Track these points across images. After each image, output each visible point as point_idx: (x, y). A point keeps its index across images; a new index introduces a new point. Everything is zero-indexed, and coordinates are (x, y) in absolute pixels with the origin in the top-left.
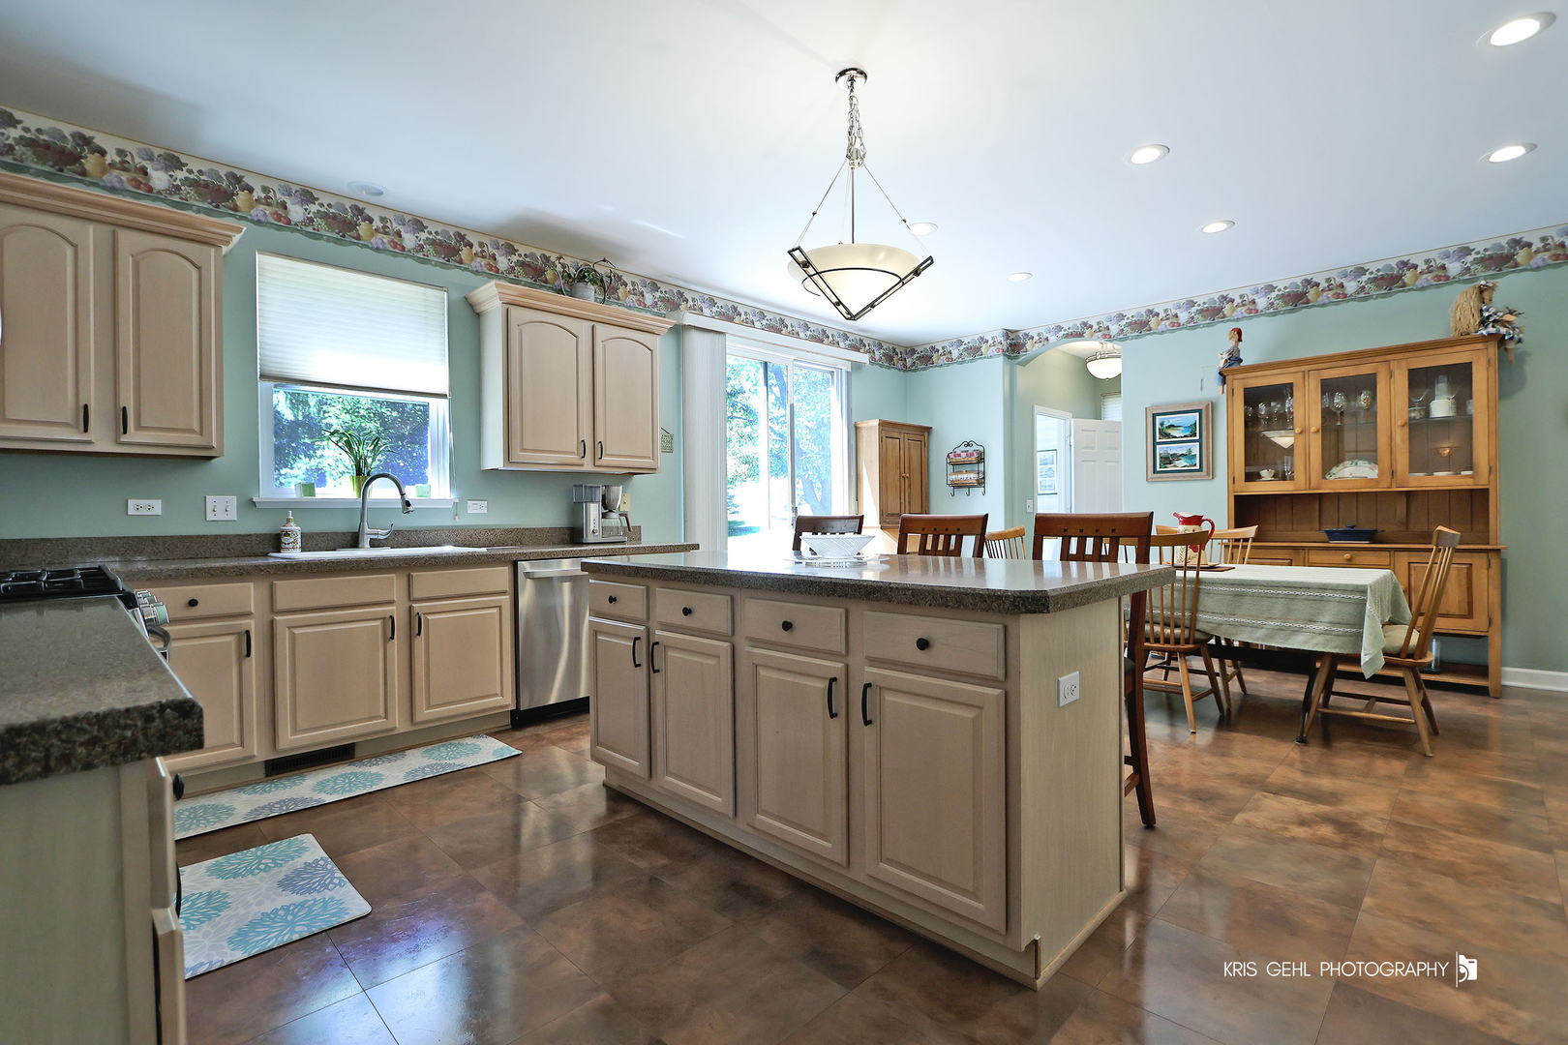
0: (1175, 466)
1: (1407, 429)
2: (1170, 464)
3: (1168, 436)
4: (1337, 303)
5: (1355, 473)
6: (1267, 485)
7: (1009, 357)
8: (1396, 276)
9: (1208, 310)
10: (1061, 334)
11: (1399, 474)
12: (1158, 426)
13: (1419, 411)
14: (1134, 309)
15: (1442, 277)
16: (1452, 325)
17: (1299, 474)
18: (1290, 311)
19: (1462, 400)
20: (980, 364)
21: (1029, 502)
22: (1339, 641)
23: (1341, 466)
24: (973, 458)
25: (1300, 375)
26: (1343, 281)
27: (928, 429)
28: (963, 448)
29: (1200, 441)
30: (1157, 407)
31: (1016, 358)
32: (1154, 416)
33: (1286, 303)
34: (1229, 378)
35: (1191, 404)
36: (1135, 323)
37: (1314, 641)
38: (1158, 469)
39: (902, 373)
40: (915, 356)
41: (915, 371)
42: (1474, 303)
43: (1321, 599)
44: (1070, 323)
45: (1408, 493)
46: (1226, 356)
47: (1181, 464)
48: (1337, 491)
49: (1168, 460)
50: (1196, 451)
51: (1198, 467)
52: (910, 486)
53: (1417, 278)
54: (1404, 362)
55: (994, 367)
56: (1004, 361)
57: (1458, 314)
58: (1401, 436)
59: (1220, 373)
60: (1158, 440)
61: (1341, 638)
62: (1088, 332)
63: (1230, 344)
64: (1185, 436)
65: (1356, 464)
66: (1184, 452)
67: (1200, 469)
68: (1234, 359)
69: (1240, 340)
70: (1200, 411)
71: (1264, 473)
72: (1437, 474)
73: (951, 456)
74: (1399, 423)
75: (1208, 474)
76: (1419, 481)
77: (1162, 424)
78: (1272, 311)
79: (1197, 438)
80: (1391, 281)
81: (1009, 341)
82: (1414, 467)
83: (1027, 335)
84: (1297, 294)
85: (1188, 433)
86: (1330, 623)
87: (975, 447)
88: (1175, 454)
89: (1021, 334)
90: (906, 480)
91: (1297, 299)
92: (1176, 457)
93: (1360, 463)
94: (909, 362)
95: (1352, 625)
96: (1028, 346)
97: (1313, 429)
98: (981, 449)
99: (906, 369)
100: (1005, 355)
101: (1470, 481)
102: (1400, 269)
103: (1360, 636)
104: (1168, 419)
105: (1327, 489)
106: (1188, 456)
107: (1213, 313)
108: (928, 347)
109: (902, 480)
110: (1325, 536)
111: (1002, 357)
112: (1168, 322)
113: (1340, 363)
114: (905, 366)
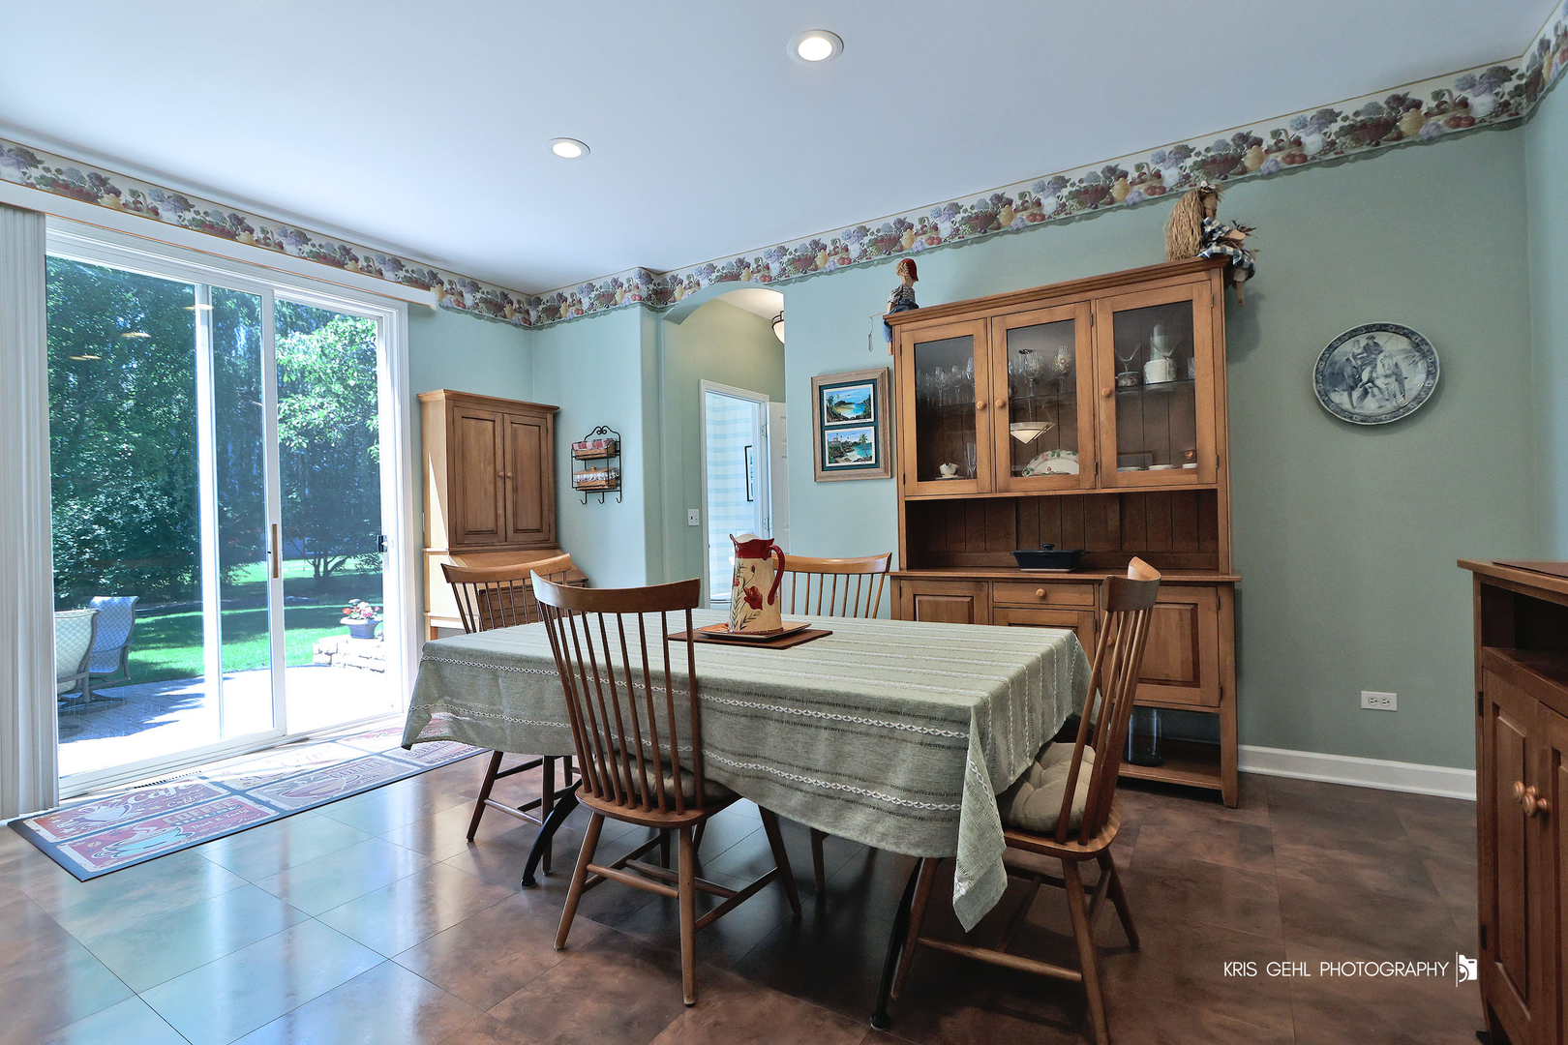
0: (848, 460)
1: (1113, 402)
2: (841, 456)
3: (837, 417)
4: (1033, 228)
5: (1058, 468)
6: (947, 487)
7: (652, 309)
8: (1102, 189)
9: (882, 240)
10: (714, 276)
11: (1104, 469)
12: (826, 403)
13: (1130, 377)
14: (797, 240)
15: (1158, 191)
16: (1167, 248)
17: (983, 471)
18: (978, 240)
19: (1181, 355)
20: (615, 316)
21: (693, 512)
22: (920, 832)
23: (1040, 458)
24: (602, 450)
25: (981, 323)
26: (1040, 196)
27: (554, 412)
28: (596, 436)
29: (875, 424)
30: (824, 376)
31: (663, 310)
32: (821, 388)
33: (973, 229)
34: (897, 329)
35: (863, 372)
36: (799, 260)
37: (880, 828)
38: (828, 465)
39: (520, 331)
40: (541, 307)
41: (540, 328)
42: (1192, 213)
43: (889, 735)
44: (724, 261)
45: (1121, 497)
46: (892, 298)
47: (854, 456)
48: (1029, 494)
49: (840, 451)
50: (871, 439)
51: (873, 462)
52: (515, 490)
53: (1127, 191)
54: (1107, 303)
55: (629, 321)
56: (642, 312)
57: (1174, 229)
58: (1106, 411)
59: (885, 323)
60: (826, 424)
61: (928, 825)
62: (744, 273)
63: (899, 281)
64: (858, 418)
65: (1059, 456)
66: (857, 440)
67: (876, 465)
68: (904, 302)
69: (915, 278)
70: (873, 382)
71: (943, 468)
72: (1153, 468)
73: (576, 447)
74: (1104, 391)
75: (886, 471)
76: (1133, 479)
77: (830, 401)
78: (958, 241)
79: (872, 420)
80: (1096, 196)
81: (652, 287)
82: (1123, 457)
83: (674, 278)
84: (986, 216)
85: (860, 413)
86: (905, 789)
87: (609, 435)
88: (846, 443)
89: (668, 277)
90: (509, 483)
91: (986, 223)
92: (849, 447)
93: (1063, 454)
94: (533, 315)
95: (938, 795)
96: (676, 294)
97: (998, 403)
98: (615, 437)
99: (528, 325)
100: (642, 304)
101: (1193, 478)
102: (1107, 178)
103: (954, 818)
104: (838, 393)
105: (1019, 488)
106: (861, 445)
107: (888, 243)
108: (555, 295)
109: (500, 483)
110: (1014, 561)
111: (638, 308)
112: (837, 258)
113: (1029, 306)
114: (527, 321)
